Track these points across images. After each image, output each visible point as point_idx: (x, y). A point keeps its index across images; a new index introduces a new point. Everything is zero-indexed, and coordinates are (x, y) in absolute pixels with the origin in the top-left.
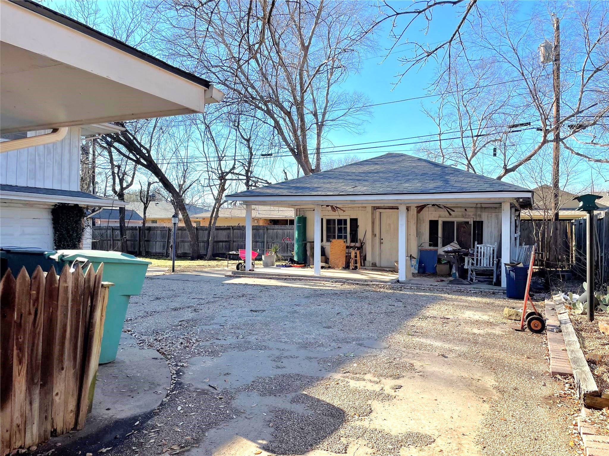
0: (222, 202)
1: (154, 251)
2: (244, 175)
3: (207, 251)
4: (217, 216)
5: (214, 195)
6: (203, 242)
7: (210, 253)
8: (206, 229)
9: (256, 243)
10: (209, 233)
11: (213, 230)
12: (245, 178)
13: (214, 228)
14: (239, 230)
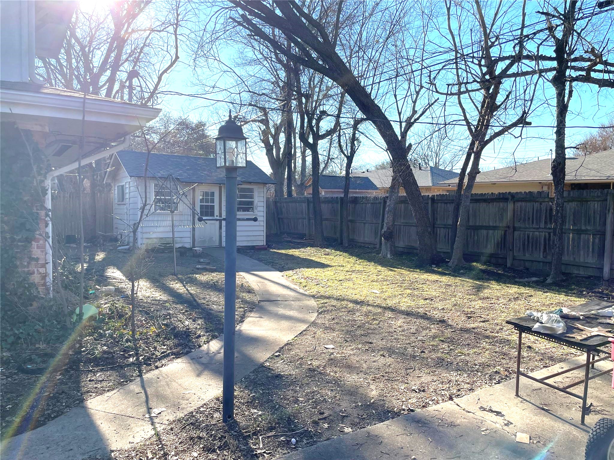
0: (487, 138)
1: (361, 240)
2: (550, 59)
3: (452, 248)
4: (475, 170)
5: (468, 124)
6: (445, 227)
7: (457, 254)
8: (452, 202)
9: (576, 237)
10: (457, 209)
11: (466, 203)
12: (555, 64)
13: (467, 197)
14: (530, 201)
